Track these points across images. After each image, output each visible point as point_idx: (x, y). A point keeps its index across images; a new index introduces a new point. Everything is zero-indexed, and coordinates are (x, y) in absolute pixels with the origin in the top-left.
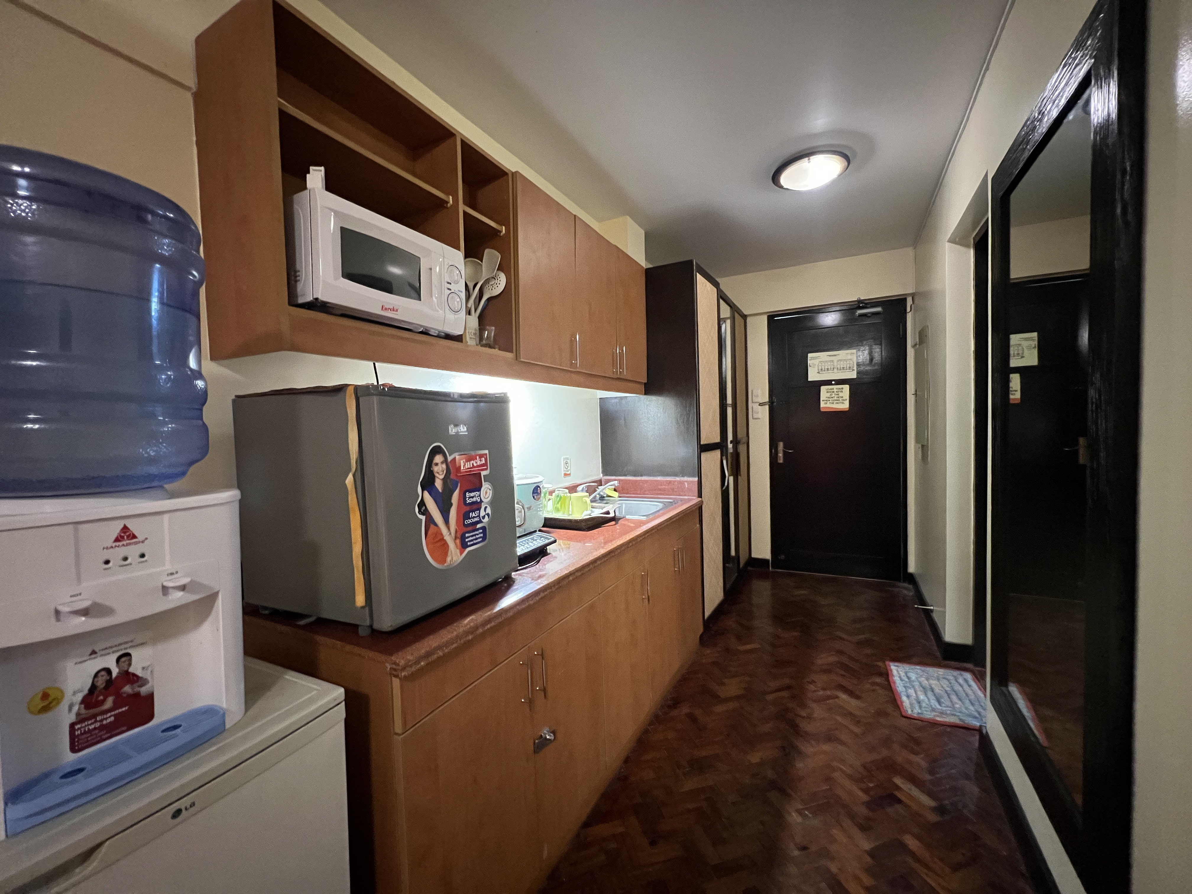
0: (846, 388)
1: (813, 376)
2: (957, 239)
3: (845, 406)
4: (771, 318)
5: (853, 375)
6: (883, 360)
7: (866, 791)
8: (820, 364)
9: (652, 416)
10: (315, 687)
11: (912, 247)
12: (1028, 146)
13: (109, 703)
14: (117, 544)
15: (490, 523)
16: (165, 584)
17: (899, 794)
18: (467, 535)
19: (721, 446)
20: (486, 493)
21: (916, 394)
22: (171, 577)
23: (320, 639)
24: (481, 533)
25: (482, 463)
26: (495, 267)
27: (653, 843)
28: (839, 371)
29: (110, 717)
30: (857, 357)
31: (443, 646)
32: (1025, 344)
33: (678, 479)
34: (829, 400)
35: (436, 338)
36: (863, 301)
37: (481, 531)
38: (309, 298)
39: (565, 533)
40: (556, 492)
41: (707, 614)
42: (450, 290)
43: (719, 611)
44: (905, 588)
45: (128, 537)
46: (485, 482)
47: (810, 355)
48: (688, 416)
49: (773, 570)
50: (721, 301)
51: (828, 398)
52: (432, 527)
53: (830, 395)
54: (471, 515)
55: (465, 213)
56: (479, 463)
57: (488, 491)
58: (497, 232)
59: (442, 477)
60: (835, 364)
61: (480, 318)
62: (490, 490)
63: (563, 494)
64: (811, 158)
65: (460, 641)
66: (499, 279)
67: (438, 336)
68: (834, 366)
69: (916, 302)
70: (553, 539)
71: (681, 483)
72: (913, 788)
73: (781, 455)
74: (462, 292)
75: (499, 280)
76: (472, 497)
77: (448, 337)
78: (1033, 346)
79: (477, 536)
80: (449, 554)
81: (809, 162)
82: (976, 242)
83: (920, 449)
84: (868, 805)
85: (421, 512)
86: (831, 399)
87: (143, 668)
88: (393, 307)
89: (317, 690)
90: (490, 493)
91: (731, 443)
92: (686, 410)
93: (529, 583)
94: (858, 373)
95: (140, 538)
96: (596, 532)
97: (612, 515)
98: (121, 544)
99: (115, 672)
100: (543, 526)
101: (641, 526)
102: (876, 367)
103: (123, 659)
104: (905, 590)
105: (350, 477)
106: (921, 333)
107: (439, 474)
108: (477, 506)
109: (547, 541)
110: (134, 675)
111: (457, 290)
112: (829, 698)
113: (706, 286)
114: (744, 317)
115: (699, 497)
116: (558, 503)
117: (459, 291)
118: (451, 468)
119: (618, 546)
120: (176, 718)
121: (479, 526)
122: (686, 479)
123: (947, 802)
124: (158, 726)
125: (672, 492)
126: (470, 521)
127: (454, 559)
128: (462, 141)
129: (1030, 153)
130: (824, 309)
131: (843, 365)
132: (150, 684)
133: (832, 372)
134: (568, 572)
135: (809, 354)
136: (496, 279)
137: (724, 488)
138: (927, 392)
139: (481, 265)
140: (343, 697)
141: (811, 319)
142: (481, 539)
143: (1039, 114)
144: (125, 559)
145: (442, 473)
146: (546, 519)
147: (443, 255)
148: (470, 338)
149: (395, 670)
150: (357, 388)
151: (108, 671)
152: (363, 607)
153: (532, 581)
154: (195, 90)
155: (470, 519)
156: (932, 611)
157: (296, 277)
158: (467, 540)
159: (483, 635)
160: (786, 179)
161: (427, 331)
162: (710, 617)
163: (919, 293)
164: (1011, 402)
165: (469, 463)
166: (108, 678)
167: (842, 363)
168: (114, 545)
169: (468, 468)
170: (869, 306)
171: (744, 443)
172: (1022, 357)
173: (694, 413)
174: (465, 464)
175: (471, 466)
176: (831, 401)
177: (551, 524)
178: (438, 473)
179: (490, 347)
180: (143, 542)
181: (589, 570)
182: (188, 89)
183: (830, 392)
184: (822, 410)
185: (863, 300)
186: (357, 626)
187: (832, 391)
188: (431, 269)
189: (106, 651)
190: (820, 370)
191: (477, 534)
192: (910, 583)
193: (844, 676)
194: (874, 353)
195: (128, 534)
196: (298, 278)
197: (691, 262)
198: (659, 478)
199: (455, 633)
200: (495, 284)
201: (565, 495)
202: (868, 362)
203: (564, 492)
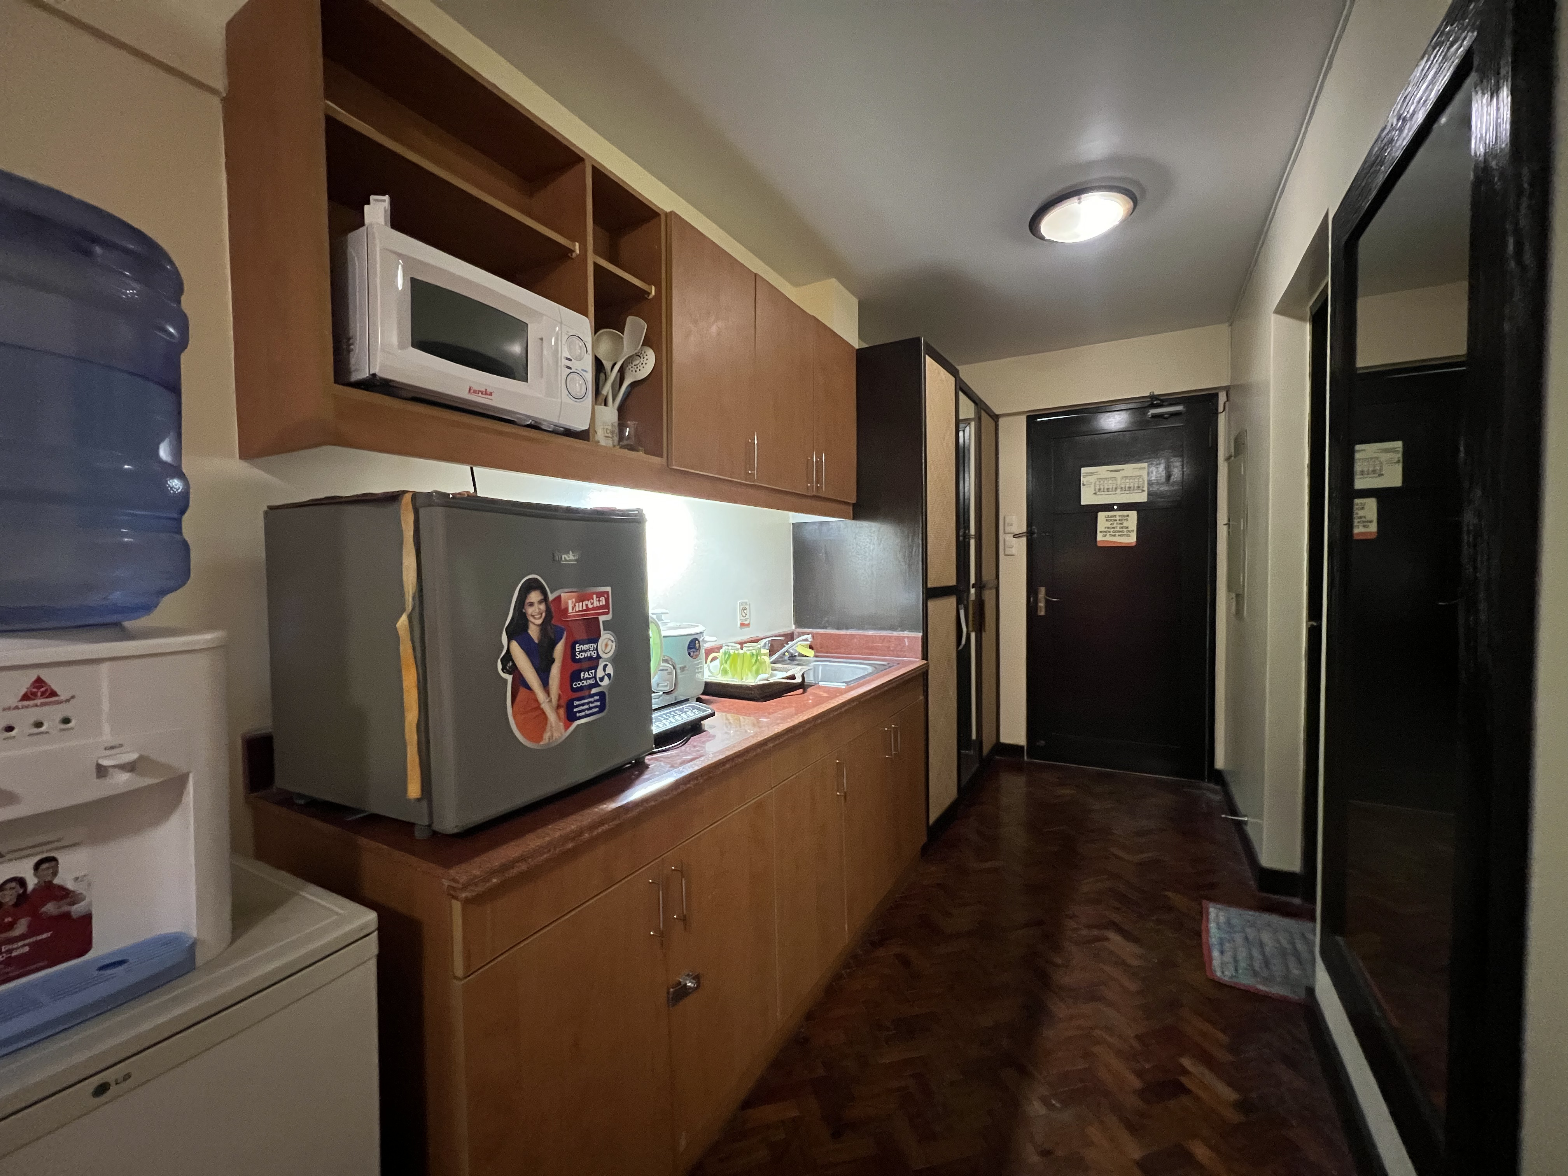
0: (1133, 515)
1: (1088, 498)
2: (1285, 308)
3: (1131, 539)
4: (1032, 418)
5: (1143, 498)
6: (1185, 477)
7: (1139, 1074)
8: (1097, 483)
9: (863, 548)
10: (337, 909)
11: (1227, 324)
12: (1383, 168)
13: (22, 927)
14: (26, 703)
15: (611, 687)
16: (101, 762)
17: (1183, 1079)
18: (576, 703)
19: (958, 591)
20: (606, 645)
21: (1228, 524)
22: (108, 752)
23: (363, 841)
24: (597, 701)
25: (601, 604)
26: (640, 342)
27: (837, 1135)
28: (1123, 492)
29: (24, 945)
30: (1148, 474)
31: (528, 858)
32: (1384, 457)
33: (895, 634)
34: (1109, 532)
35: (550, 434)
36: (1158, 397)
37: (597, 698)
38: (364, 374)
39: (731, 703)
40: (724, 648)
41: (932, 818)
42: (570, 368)
43: (951, 814)
44: (1208, 789)
45: (43, 694)
46: (605, 630)
47: (1084, 470)
48: (910, 550)
49: (1029, 760)
50: (961, 393)
51: (1108, 528)
52: (522, 691)
53: (1111, 524)
54: (582, 675)
55: (595, 264)
56: (596, 604)
57: (610, 642)
58: (642, 295)
59: (539, 622)
60: (1119, 482)
61: (621, 410)
62: (612, 641)
63: (733, 651)
64: (1083, 196)
65: (555, 850)
66: (646, 357)
67: (555, 432)
68: (1117, 484)
69: (1231, 398)
70: (710, 711)
71: (900, 639)
72: (1206, 1072)
73: (1042, 604)
74: (586, 371)
75: (645, 359)
76: (584, 651)
77: (568, 433)
78: (1396, 460)
79: (591, 705)
80: (548, 728)
81: (1079, 203)
82: (1313, 314)
83: (1234, 600)
84: (1141, 1094)
85: (506, 669)
86: (1112, 530)
87: (76, 879)
88: (486, 390)
89: (337, 914)
90: (612, 647)
91: (973, 588)
92: (908, 540)
93: (666, 770)
94: (1149, 494)
95: (63, 697)
96: (774, 704)
97: (798, 680)
98: (31, 703)
99: (32, 882)
100: (703, 694)
101: (836, 696)
102: (1176, 488)
103: (44, 866)
104: (1211, 794)
105: (404, 619)
106: (1236, 440)
107: (535, 618)
108: (593, 662)
109: (702, 714)
110: (62, 888)
111: (580, 370)
112: (1098, 939)
113: (939, 373)
114: (996, 418)
115: (923, 659)
116: (726, 662)
117: (583, 370)
118: (554, 610)
119: (800, 722)
120: (120, 951)
121: (594, 691)
122: (906, 634)
123: (1254, 1095)
124: (96, 960)
125: (887, 651)
126: (581, 684)
127: (556, 735)
128: (594, 168)
129: (1387, 175)
130: (1104, 408)
131: (1130, 484)
132: (87, 900)
133: (1114, 493)
134: (724, 756)
135: (1082, 469)
136: (642, 358)
137: (960, 648)
138: (1244, 523)
139: (622, 338)
140: (374, 925)
141: (1087, 421)
142: (597, 710)
143: (1398, 120)
144: (39, 724)
145: (540, 616)
146: (707, 684)
147: (559, 320)
148: (606, 437)
149: (454, 889)
150: (415, 495)
151: (21, 882)
152: (418, 800)
153: (672, 769)
154: (224, 95)
155: (581, 680)
156: (1245, 823)
157: (349, 345)
158: (575, 710)
159: (594, 842)
160: (1048, 227)
161: (537, 424)
162: (938, 820)
163: (1234, 386)
164: (1356, 537)
165: (581, 604)
166: (21, 891)
167: (1127, 481)
168: (20, 704)
169: (580, 611)
170: (1166, 403)
171: (991, 589)
172: (1381, 475)
173: (919, 544)
174: (575, 605)
175: (585, 608)
176: (1111, 533)
177: (714, 691)
178: (533, 616)
179: (631, 448)
180: (68, 701)
181: (755, 756)
182: (213, 91)
183: (1111, 520)
184: (1099, 545)
185: (1159, 395)
186: (413, 825)
187: (1114, 518)
188: (542, 339)
189: (19, 854)
190: (1097, 490)
191: (592, 702)
192: (1217, 783)
193: (1118, 909)
194: (1172, 467)
195: (43, 689)
196: (352, 347)
197: (918, 340)
198: (870, 633)
199: (547, 839)
200: (640, 364)
201: (736, 652)
202: (1163, 480)
203: (735, 648)
